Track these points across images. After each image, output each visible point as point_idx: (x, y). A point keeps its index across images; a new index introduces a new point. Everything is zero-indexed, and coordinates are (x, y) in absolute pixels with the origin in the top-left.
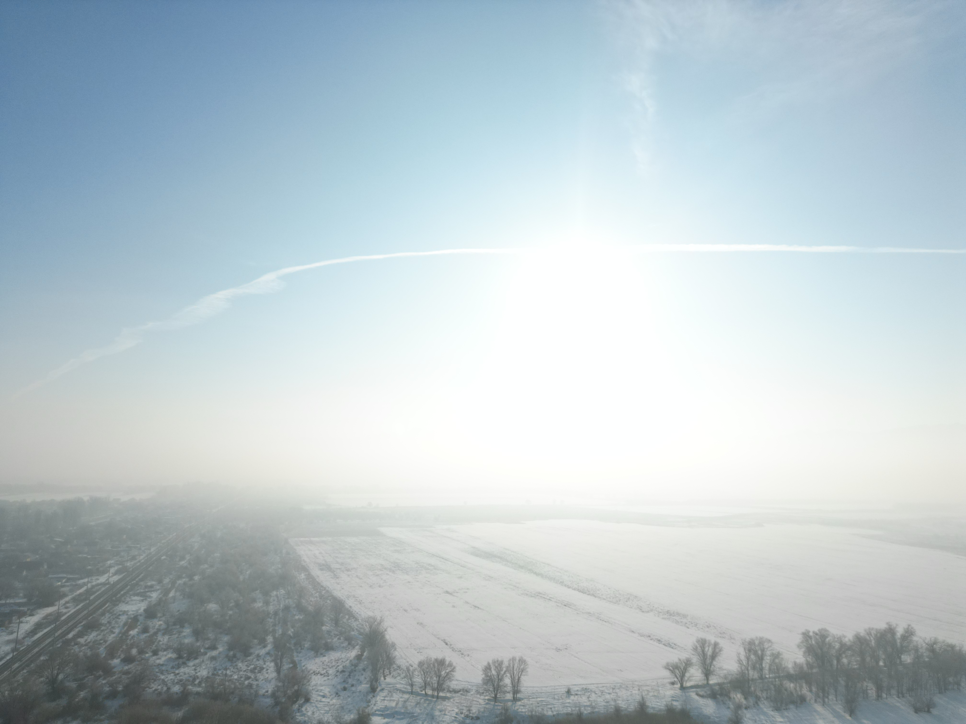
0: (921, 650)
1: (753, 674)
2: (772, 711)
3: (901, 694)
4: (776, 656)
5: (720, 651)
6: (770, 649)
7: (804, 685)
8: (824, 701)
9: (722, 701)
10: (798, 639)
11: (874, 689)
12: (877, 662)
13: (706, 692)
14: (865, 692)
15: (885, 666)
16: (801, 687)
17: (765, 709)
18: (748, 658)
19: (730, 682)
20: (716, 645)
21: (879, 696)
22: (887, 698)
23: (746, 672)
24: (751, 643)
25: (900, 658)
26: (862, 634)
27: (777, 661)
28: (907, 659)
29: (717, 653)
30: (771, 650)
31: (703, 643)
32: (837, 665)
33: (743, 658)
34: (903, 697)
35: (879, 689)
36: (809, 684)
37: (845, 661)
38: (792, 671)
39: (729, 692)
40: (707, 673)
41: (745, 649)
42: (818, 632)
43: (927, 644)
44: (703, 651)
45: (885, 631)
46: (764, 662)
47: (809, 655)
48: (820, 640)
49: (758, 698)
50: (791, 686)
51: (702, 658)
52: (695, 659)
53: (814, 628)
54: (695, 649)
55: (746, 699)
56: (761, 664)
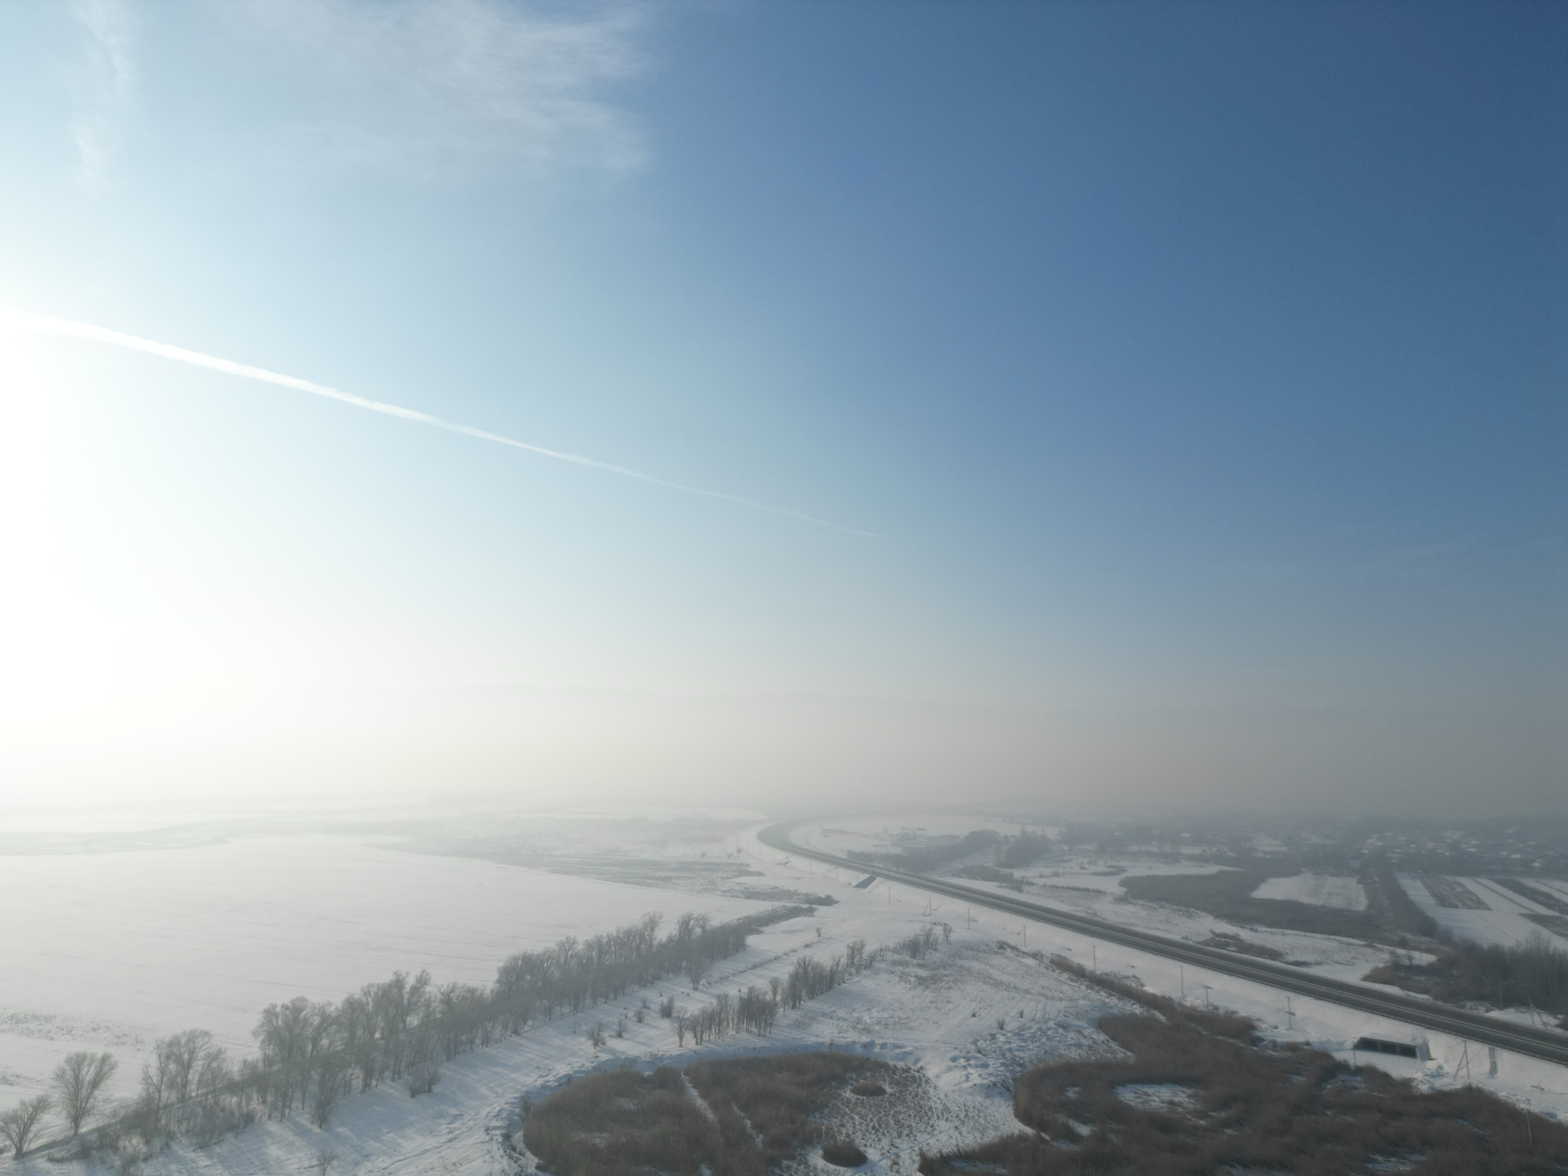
0: (433, 1005)
1: (169, 1096)
2: (194, 1151)
3: (397, 1075)
4: (216, 1056)
5: (112, 1068)
6: (205, 1047)
7: (255, 1095)
8: (283, 1114)
9: (100, 1158)
10: (255, 1020)
11: (361, 1076)
12: (372, 1034)
13: (69, 1151)
14: (347, 1085)
15: (382, 1038)
16: (249, 1099)
17: (181, 1152)
18: (163, 1071)
19: (122, 1121)
20: (105, 1059)
21: (366, 1085)
22: (377, 1086)
23: (157, 1095)
24: (174, 1043)
25: (404, 1021)
26: (356, 996)
27: (214, 1065)
28: (413, 1021)
29: (105, 1074)
30: (208, 1048)
31: (78, 1061)
32: (312, 1052)
33: (154, 1072)
34: (400, 1078)
35: (369, 1073)
36: (263, 1091)
37: (325, 1042)
38: (237, 1077)
39: (118, 1139)
40: (78, 1114)
41: (160, 1056)
42: (289, 1004)
43: (443, 994)
44: (77, 1077)
45: (390, 985)
46: (191, 1071)
47: (270, 1044)
48: (291, 1017)
49: (171, 1136)
50: (231, 1101)
51: (72, 1090)
52: (57, 1095)
53: (282, 998)
54: (60, 1076)
55: (147, 1142)
56: (186, 1078)
